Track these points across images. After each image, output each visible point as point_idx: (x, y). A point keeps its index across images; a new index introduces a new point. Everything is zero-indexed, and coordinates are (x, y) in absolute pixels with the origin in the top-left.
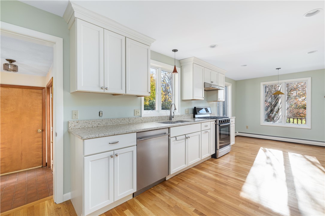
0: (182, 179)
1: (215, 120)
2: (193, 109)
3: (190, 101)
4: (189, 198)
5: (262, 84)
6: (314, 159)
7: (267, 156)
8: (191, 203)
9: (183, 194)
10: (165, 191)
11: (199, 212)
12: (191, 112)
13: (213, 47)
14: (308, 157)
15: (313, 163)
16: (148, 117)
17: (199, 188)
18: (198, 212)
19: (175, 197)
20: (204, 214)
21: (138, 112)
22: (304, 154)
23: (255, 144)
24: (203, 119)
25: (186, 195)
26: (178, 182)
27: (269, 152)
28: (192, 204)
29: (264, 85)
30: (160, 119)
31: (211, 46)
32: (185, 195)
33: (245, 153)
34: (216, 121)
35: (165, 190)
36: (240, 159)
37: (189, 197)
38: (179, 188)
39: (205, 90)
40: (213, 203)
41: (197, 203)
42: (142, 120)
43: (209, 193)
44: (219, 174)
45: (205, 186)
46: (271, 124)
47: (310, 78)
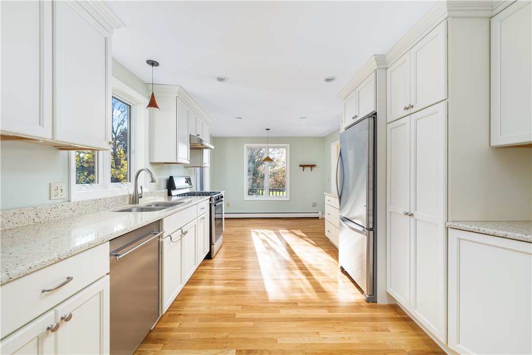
0: (180, 313)
1: (209, 197)
2: (167, 180)
3: (162, 165)
4: (214, 339)
5: (245, 145)
6: (299, 233)
7: (262, 240)
8: (225, 345)
9: (202, 337)
10: (163, 351)
11: (244, 350)
12: (164, 185)
13: (221, 80)
14: (295, 231)
15: (301, 237)
16: (87, 201)
17: (219, 314)
18: (242, 352)
19: (192, 351)
20: (253, 350)
21: (60, 188)
22: (290, 229)
23: (243, 226)
24: (181, 197)
25: (208, 337)
26: (177, 322)
27: (260, 234)
28: (228, 346)
29: (247, 147)
30: (113, 203)
31: (218, 78)
32: (205, 337)
33: (239, 241)
34: (210, 200)
35: (163, 349)
36: (240, 251)
37: (215, 337)
38: (187, 332)
39: (191, 148)
40: (253, 327)
41: (232, 339)
42: (74, 208)
43: (238, 316)
44: (231, 282)
45: (226, 308)
46: (254, 197)
47: (289, 145)
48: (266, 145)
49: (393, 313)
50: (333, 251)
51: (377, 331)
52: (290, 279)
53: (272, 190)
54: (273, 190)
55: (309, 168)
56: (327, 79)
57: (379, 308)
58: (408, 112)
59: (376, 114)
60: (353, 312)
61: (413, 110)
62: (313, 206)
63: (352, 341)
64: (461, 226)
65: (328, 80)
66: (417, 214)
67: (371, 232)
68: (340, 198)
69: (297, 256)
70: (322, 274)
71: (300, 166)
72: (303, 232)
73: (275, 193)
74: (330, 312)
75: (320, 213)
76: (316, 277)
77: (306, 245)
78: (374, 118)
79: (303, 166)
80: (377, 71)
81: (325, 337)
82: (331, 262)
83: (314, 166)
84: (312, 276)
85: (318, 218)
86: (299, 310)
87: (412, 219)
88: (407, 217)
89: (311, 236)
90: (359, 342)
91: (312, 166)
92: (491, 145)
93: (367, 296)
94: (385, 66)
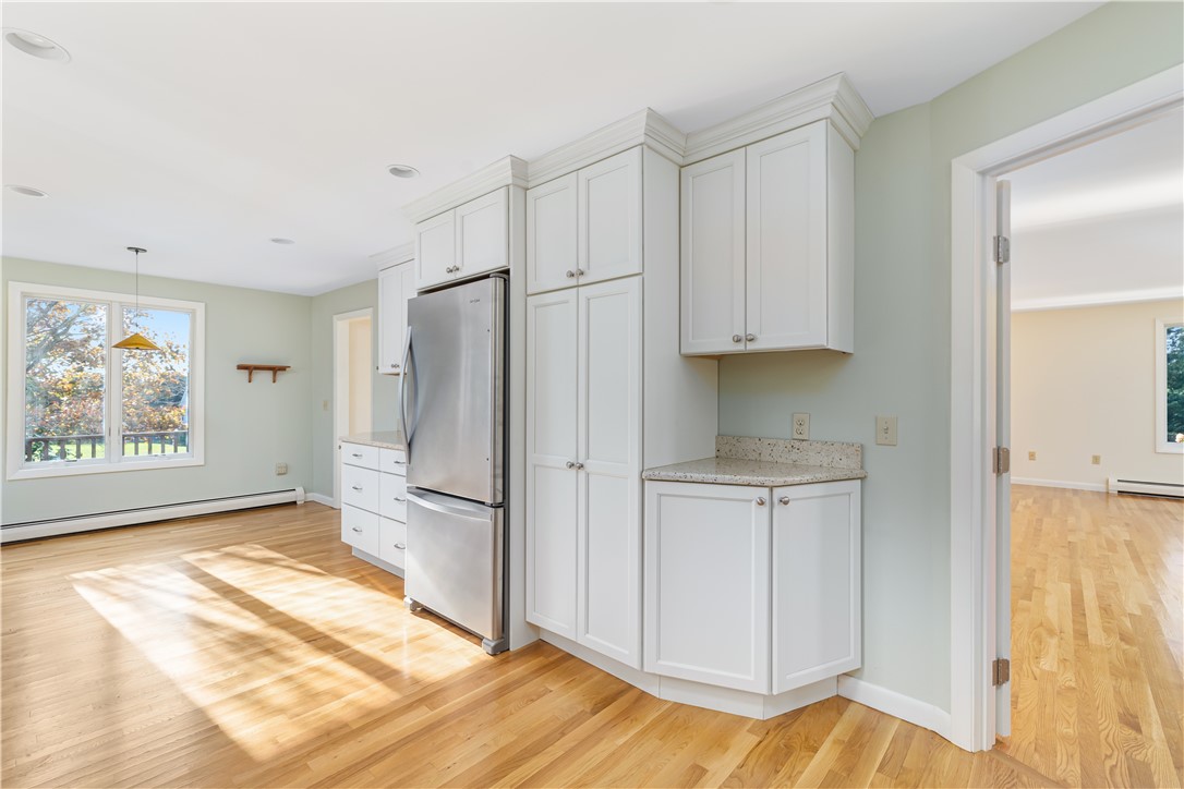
5: (17, 287)
6: (255, 552)
14: (237, 550)
15: (268, 562)
22: (217, 546)
29: (24, 295)
47: (203, 305)
48: (131, 299)
49: (541, 658)
50: (370, 574)
51: (533, 701)
52: (288, 679)
53: (133, 436)
54: (137, 440)
55: (269, 374)
56: (395, 169)
57: (515, 659)
58: (573, 282)
59: (507, 272)
60: (478, 686)
61: (582, 280)
62: (279, 474)
63: (503, 742)
64: (663, 474)
65: (396, 171)
66: (590, 465)
67: (500, 511)
68: (410, 445)
69: (280, 613)
70: (369, 636)
71: (240, 367)
72: (269, 548)
73: (143, 447)
74: (435, 708)
75: (300, 490)
76: (360, 647)
77: (293, 579)
78: (505, 280)
79: (250, 369)
80: (511, 188)
81: (448, 765)
82: (378, 602)
83: (283, 369)
84: (347, 647)
85: (295, 502)
86: (360, 739)
87: (582, 473)
88: (573, 471)
89: (297, 552)
90: (515, 737)
91: (276, 370)
92: (682, 352)
93: (493, 644)
94: (524, 184)
